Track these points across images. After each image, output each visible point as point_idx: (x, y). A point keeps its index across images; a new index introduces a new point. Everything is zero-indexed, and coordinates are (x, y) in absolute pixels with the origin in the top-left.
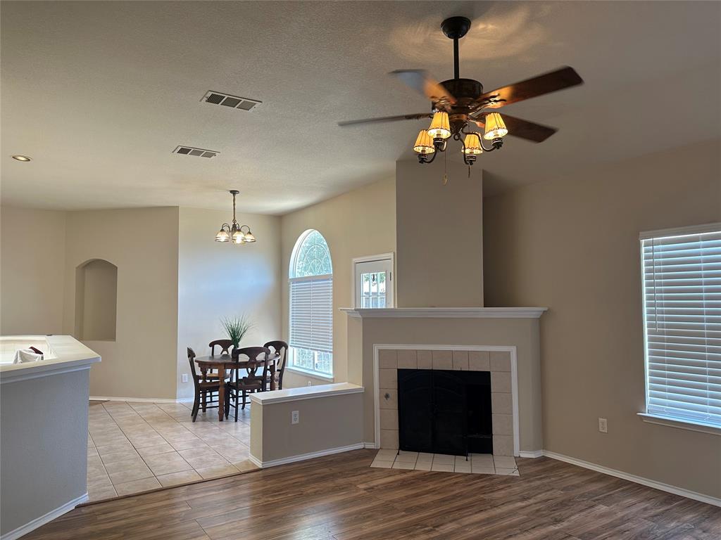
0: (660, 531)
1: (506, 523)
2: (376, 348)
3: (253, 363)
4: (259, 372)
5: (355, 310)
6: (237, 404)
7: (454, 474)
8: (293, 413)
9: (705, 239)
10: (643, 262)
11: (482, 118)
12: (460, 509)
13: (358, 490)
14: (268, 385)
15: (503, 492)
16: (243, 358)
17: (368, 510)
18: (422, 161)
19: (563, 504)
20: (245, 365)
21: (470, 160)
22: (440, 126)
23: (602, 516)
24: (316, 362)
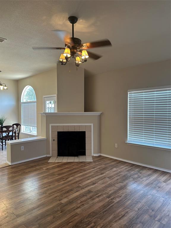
0: (129, 174)
1: (87, 176)
2: (50, 125)
3: (8, 131)
4: (11, 134)
5: (43, 113)
6: (3, 145)
7: (74, 162)
8: (22, 147)
9: (145, 92)
10: (128, 99)
11: (81, 51)
12: (74, 173)
13: (43, 170)
14: (14, 138)
15: (88, 166)
16: (4, 129)
17: (46, 175)
18: (62, 64)
19: (104, 169)
20: (5, 132)
21: (78, 65)
22: (67, 52)
23: (114, 171)
24: (31, 130)
